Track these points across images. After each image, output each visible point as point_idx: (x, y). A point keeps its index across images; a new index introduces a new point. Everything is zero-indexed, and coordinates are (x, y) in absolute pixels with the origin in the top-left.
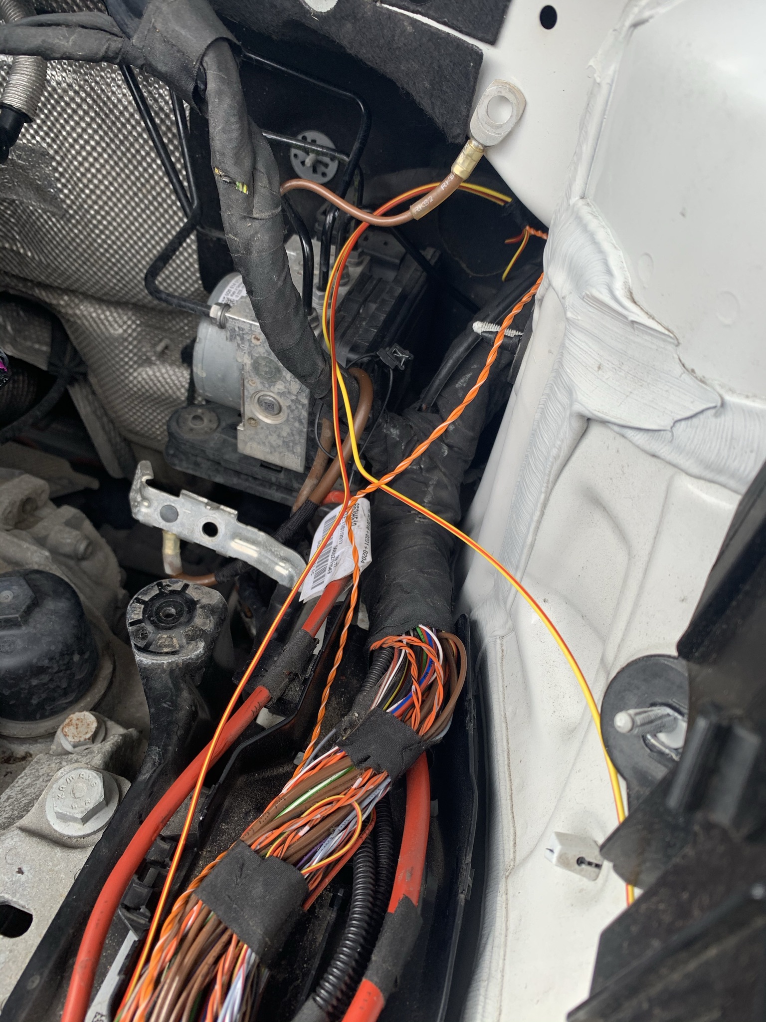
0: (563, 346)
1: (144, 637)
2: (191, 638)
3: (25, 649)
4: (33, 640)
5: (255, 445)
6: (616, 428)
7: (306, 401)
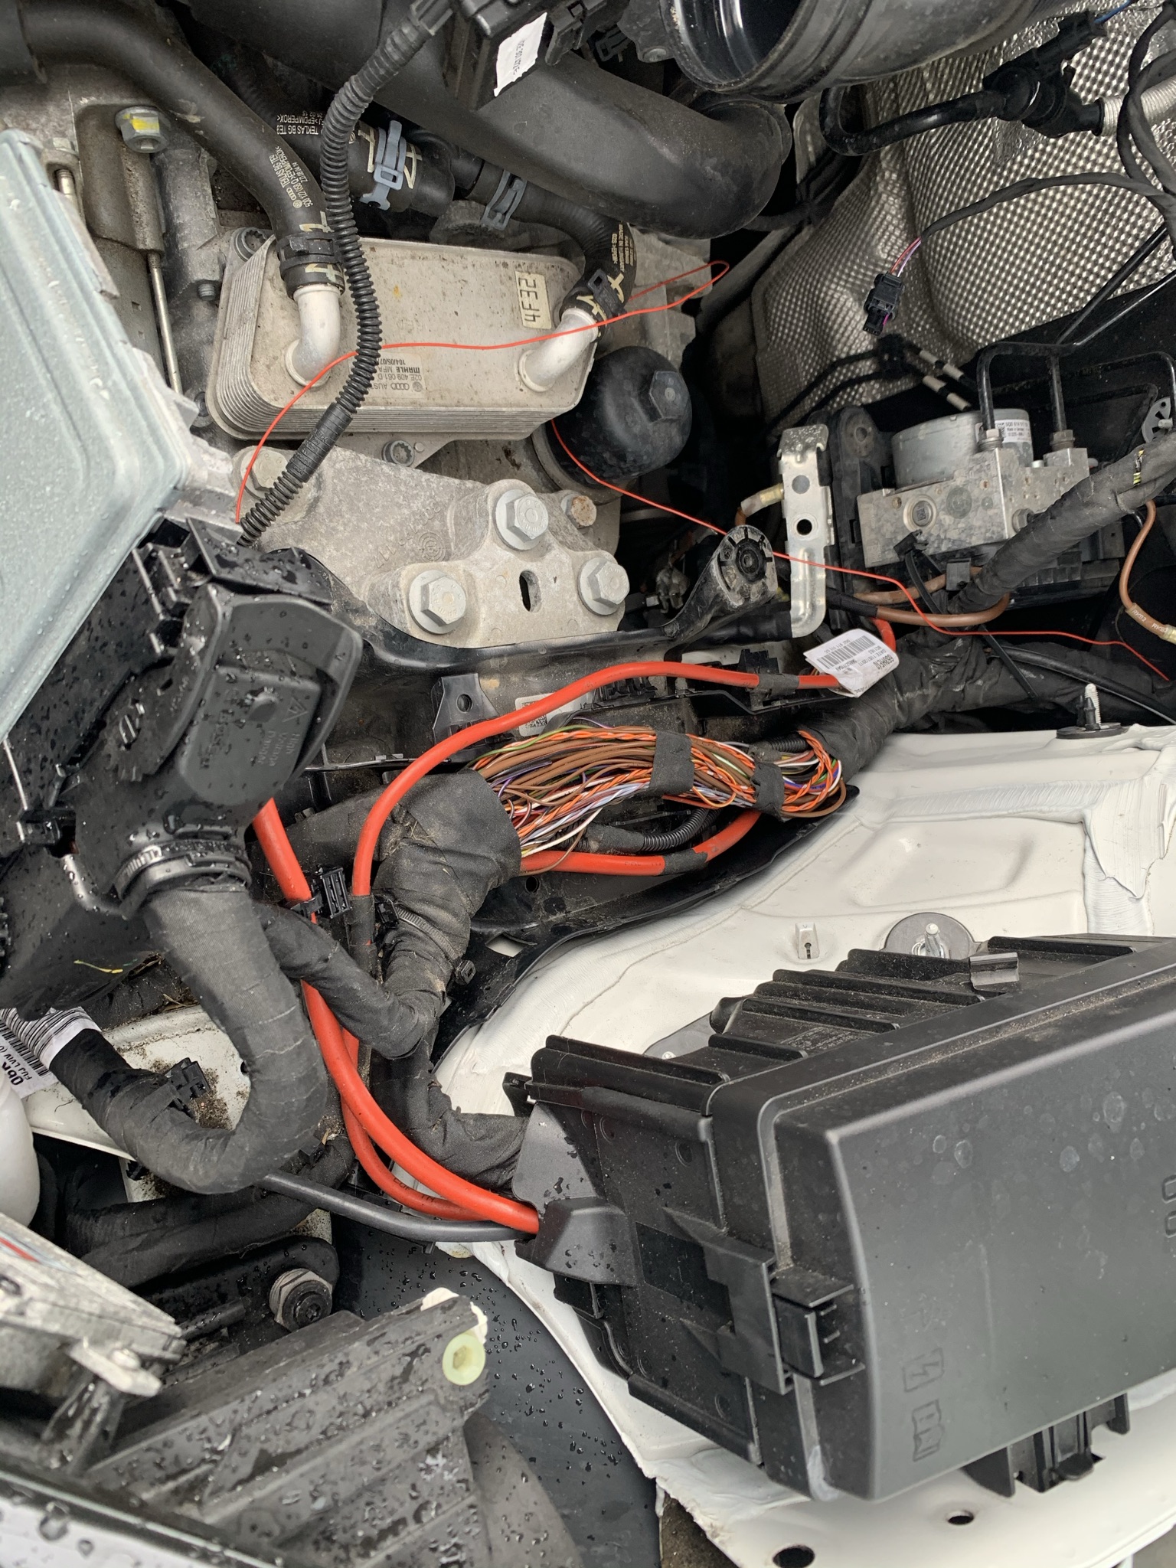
0: (1122, 783)
1: (727, 556)
2: (742, 592)
3: (635, 436)
4: (645, 438)
5: (872, 512)
6: (1088, 844)
7: (944, 549)
